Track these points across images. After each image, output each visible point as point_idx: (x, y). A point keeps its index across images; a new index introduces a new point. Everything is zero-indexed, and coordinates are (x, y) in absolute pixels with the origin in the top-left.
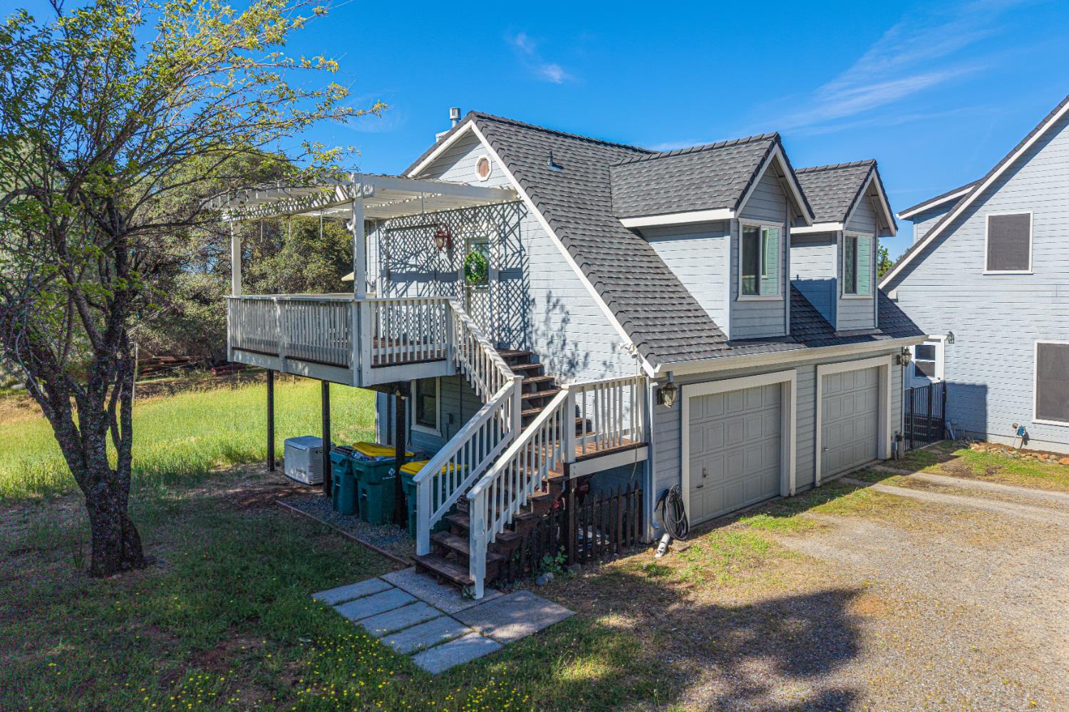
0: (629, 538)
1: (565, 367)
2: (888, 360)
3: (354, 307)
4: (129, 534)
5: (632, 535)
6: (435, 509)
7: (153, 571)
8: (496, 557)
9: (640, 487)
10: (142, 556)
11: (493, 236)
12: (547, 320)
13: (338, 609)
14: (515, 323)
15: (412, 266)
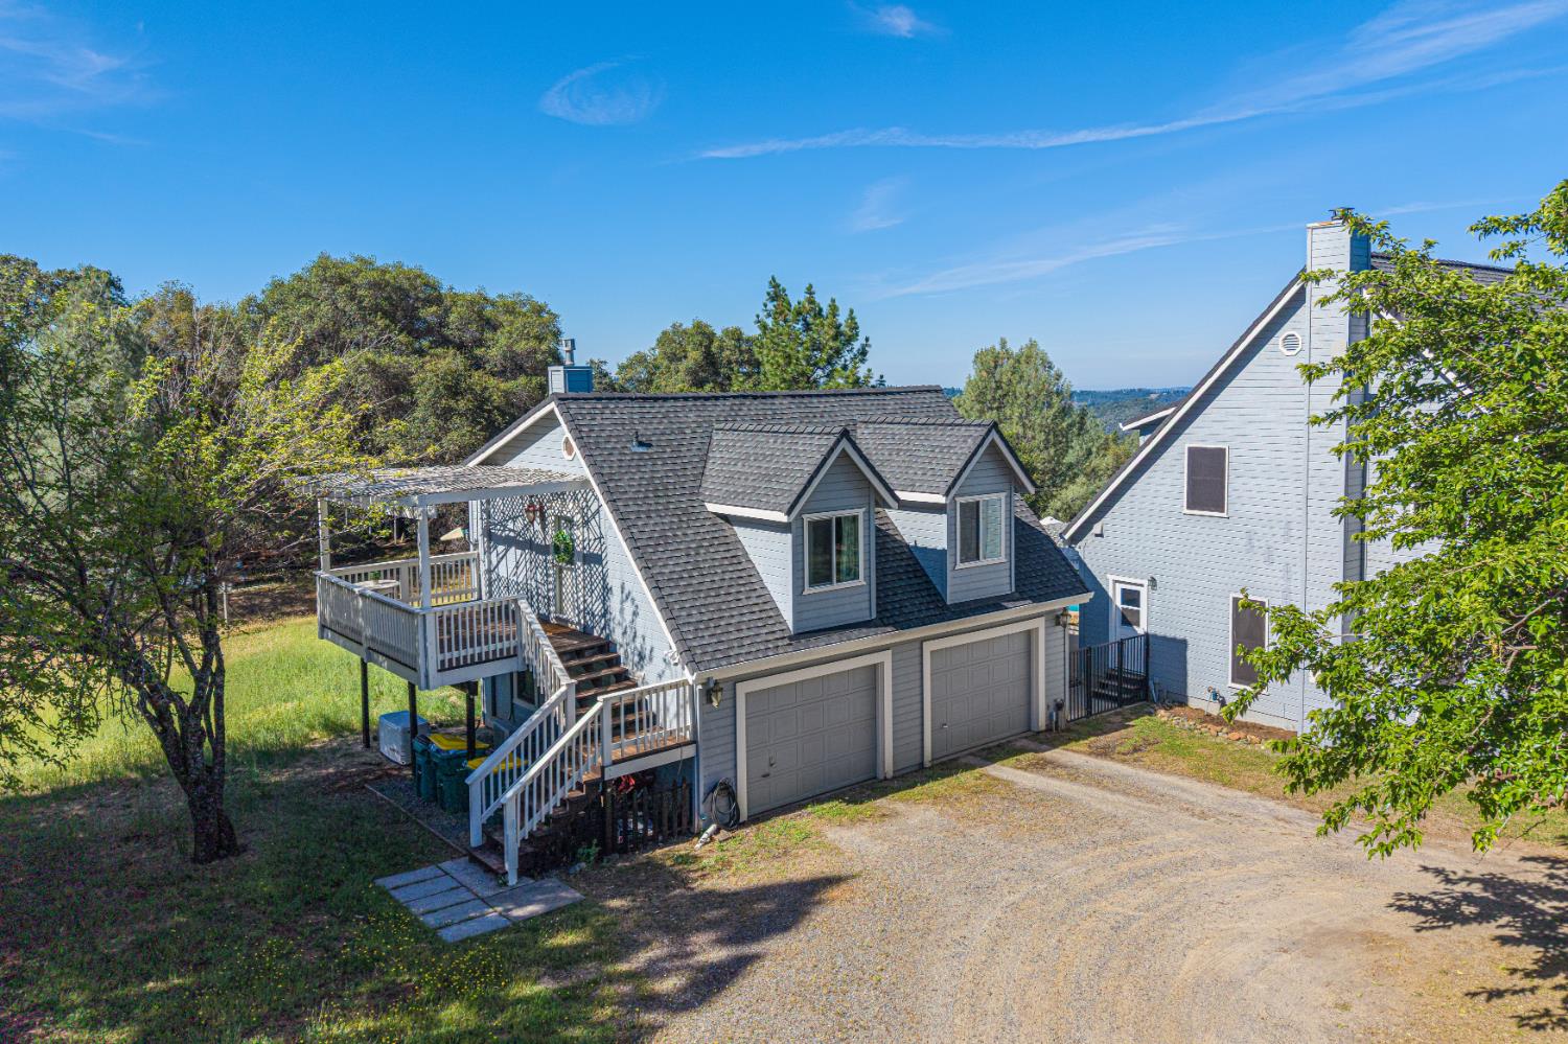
0: (676, 829)
1: (636, 659)
2: (1040, 623)
3: (420, 618)
4: (225, 826)
5: (680, 824)
6: (488, 805)
7: (247, 857)
8: (529, 849)
9: (688, 782)
10: (235, 845)
11: (577, 518)
12: (622, 611)
13: (393, 893)
14: (597, 608)
15: (510, 530)
